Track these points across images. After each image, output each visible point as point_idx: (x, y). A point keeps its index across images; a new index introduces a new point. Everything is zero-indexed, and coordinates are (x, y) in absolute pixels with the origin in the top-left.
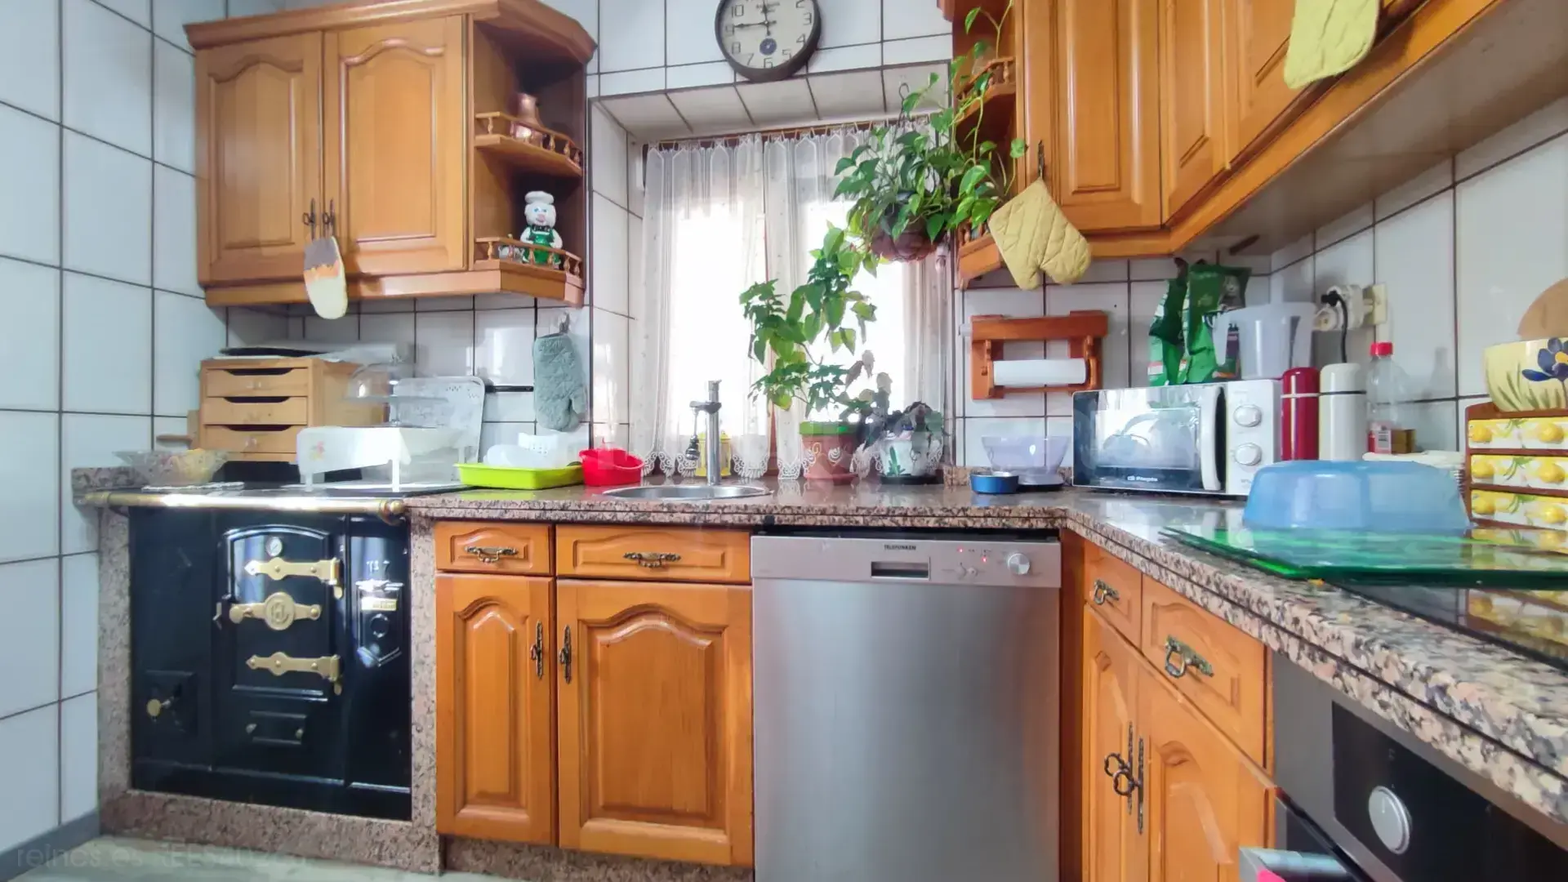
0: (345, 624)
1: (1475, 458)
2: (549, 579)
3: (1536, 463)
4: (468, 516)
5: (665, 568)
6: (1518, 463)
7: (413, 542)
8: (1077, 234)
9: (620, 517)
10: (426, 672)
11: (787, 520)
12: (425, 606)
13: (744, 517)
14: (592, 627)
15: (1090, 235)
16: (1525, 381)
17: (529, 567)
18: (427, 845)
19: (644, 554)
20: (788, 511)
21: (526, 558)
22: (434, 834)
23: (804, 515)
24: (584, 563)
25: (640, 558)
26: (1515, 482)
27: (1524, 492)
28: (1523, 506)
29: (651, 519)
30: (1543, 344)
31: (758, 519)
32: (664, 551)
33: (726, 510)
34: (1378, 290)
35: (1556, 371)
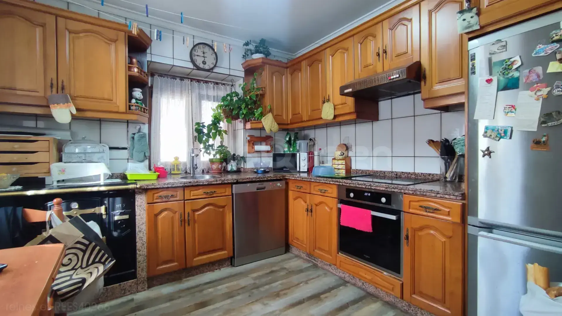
0: (107, 226)
1: (333, 165)
2: (183, 201)
3: (340, 166)
4: (161, 187)
5: (213, 194)
6: (338, 165)
7: (136, 197)
8: (277, 124)
9: (205, 183)
10: (142, 234)
11: (241, 181)
12: (141, 215)
13: (232, 181)
14: (194, 211)
15: (279, 124)
16: (339, 156)
17: (178, 199)
18: (143, 283)
19: (208, 192)
20: (241, 179)
21: (176, 197)
22: (145, 279)
23: (244, 179)
24: (193, 196)
25: (207, 193)
26: (338, 168)
27: (339, 169)
28: (339, 171)
29: (212, 183)
30: (341, 152)
31: (235, 181)
32: (213, 190)
33: (229, 180)
34: (316, 139)
35: (342, 155)
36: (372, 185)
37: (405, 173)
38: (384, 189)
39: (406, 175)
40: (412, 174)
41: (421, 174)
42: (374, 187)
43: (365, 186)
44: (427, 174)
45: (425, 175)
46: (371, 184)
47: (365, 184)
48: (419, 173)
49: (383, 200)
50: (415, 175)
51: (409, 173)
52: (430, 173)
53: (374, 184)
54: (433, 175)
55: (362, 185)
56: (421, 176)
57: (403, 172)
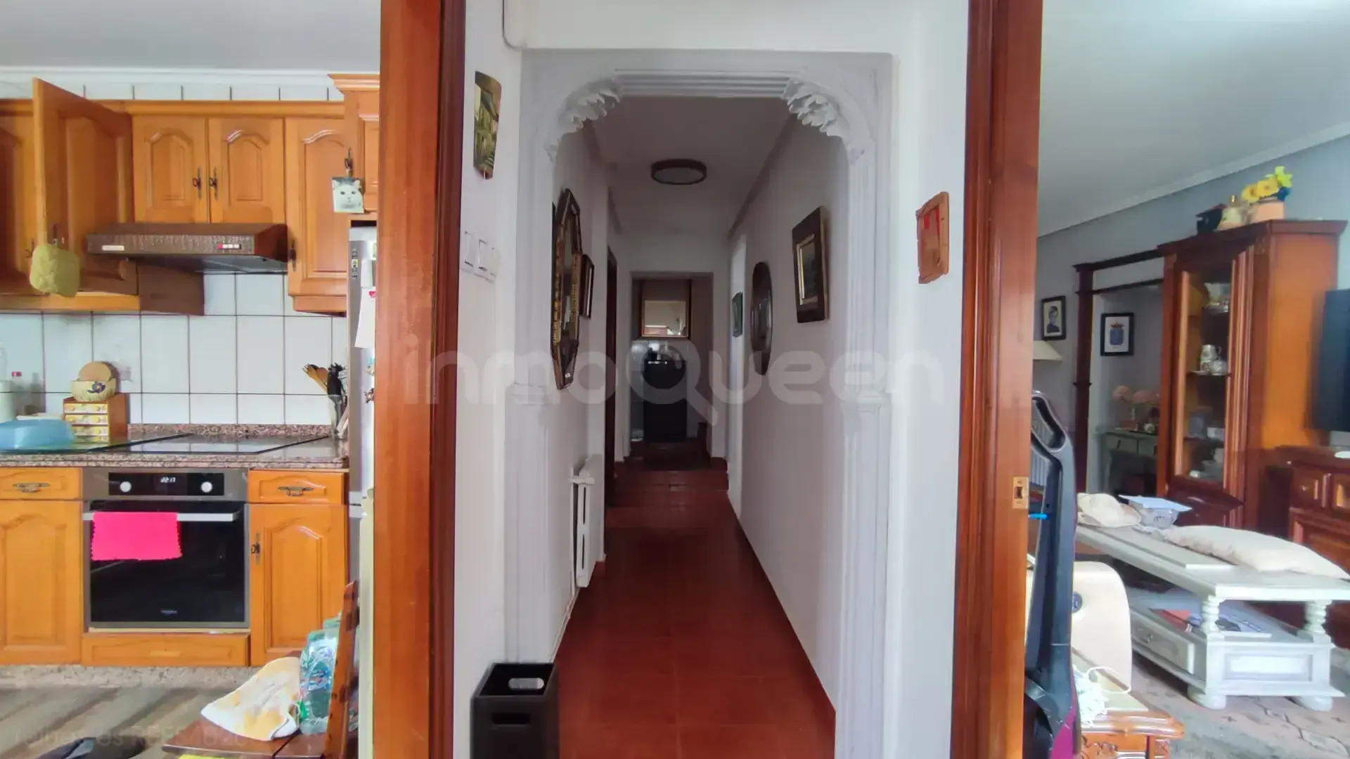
1: (68, 416)
3: (91, 417)
6: (85, 417)
16: (88, 393)
26: (84, 423)
27: (86, 426)
28: (87, 430)
30: (93, 383)
35: (97, 391)
36: (180, 459)
37: (265, 426)
38: (206, 465)
39: (267, 430)
40: (279, 429)
42: (186, 464)
43: (162, 463)
44: (307, 426)
45: (304, 428)
46: (176, 458)
47: (162, 459)
48: (292, 426)
49: (207, 487)
50: (285, 430)
51: (274, 426)
52: (312, 424)
53: (184, 457)
54: (318, 427)
55: (154, 461)
56: (297, 431)
57: (260, 426)
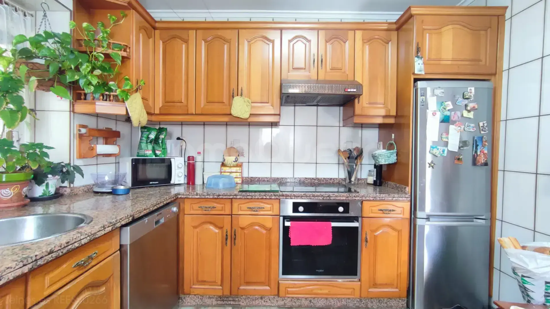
1: (222, 173)
3: (233, 174)
6: (230, 174)
11: (138, 215)
16: (233, 162)
31: (130, 219)
35: (236, 161)
36: (332, 196)
37: (308, 179)
38: (344, 198)
39: (309, 180)
40: (315, 180)
41: (324, 179)
42: (334, 198)
43: (323, 197)
44: (328, 178)
45: (327, 179)
46: (330, 195)
47: (322, 195)
48: (321, 178)
49: (341, 209)
50: (318, 180)
51: (313, 178)
52: (331, 177)
53: (333, 195)
54: (334, 179)
55: (319, 196)
56: (323, 181)
57: (306, 178)
